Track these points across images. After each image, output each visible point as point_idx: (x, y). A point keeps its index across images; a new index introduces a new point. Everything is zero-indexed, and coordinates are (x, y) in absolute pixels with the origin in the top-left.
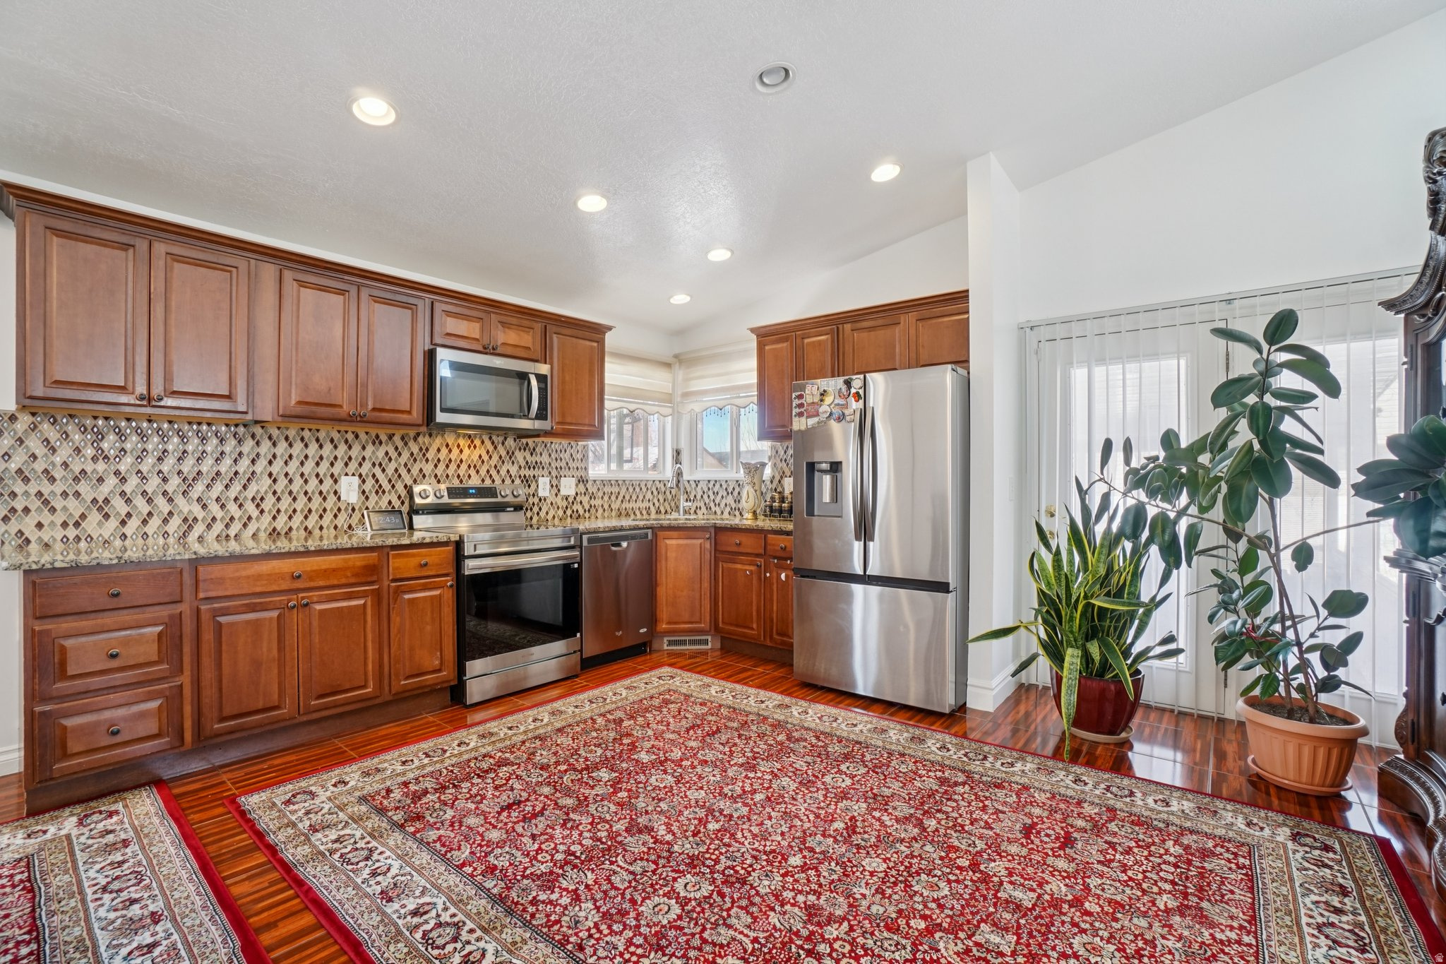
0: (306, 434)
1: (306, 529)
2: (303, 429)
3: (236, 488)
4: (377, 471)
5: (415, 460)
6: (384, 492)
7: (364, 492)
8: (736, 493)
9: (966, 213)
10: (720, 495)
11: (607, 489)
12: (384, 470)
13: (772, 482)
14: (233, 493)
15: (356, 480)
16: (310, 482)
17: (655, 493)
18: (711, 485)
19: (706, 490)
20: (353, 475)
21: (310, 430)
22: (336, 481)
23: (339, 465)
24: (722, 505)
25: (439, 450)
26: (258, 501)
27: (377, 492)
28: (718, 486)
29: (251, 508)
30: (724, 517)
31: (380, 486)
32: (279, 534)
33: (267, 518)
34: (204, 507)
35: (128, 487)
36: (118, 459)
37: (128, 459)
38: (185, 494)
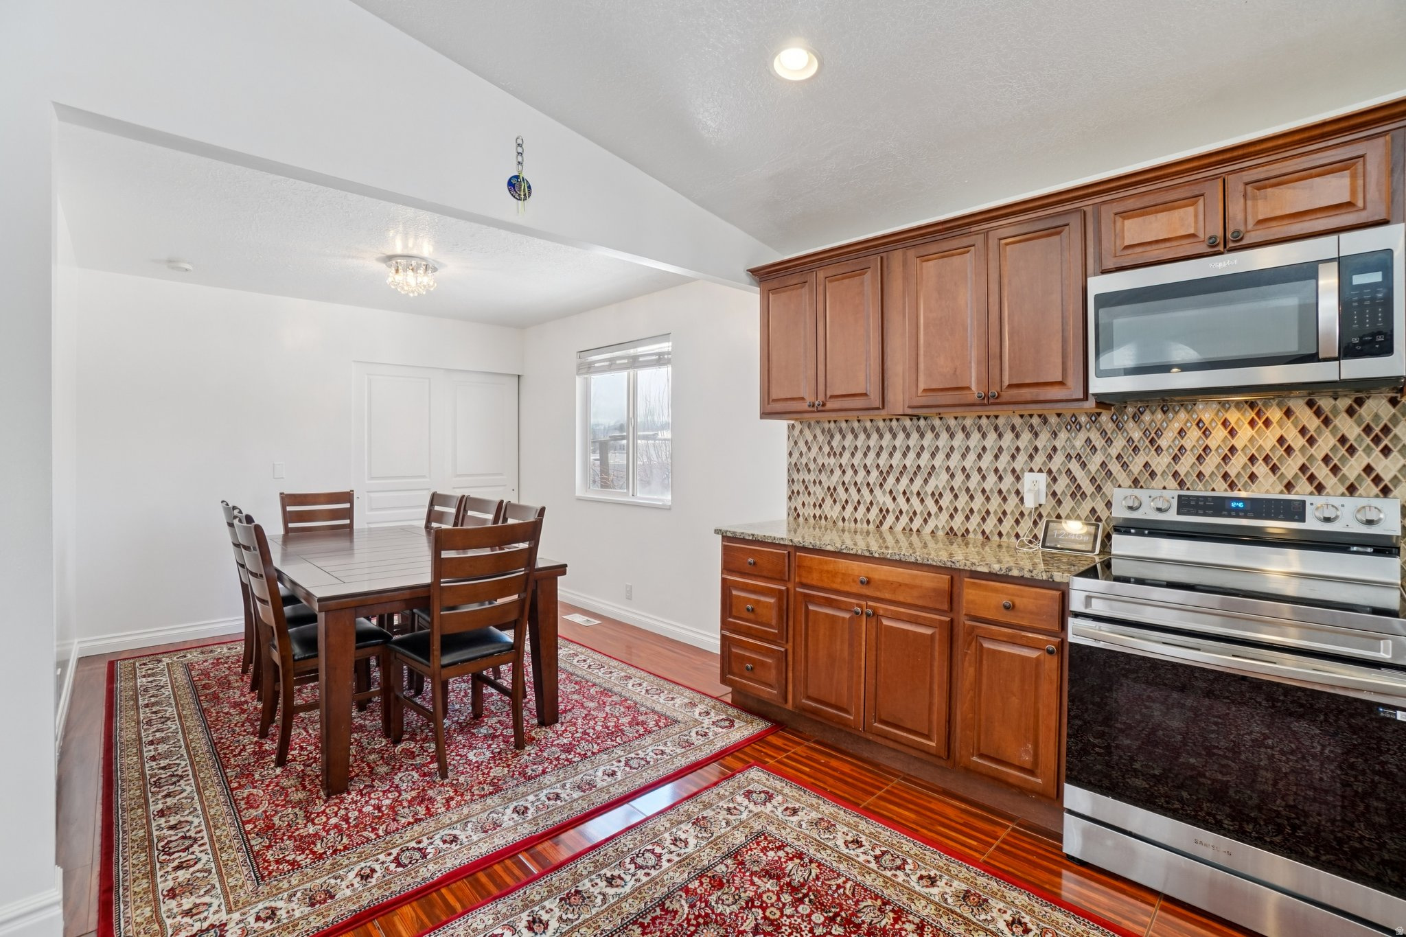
0: (984, 421)
1: (983, 532)
2: (980, 417)
3: (919, 482)
4: (1074, 466)
5: (1136, 449)
6: (1084, 495)
7: (1054, 494)
12: (1084, 465)
14: (915, 487)
15: (1043, 478)
16: (988, 479)
20: (1040, 471)
21: (988, 417)
22: (1018, 478)
23: (1022, 458)
25: (1181, 432)
26: (937, 497)
27: (1073, 495)
29: (930, 502)
31: (1079, 487)
32: (955, 534)
33: (944, 516)
34: (894, 499)
35: (847, 479)
36: (841, 455)
37: (847, 455)
38: (881, 485)
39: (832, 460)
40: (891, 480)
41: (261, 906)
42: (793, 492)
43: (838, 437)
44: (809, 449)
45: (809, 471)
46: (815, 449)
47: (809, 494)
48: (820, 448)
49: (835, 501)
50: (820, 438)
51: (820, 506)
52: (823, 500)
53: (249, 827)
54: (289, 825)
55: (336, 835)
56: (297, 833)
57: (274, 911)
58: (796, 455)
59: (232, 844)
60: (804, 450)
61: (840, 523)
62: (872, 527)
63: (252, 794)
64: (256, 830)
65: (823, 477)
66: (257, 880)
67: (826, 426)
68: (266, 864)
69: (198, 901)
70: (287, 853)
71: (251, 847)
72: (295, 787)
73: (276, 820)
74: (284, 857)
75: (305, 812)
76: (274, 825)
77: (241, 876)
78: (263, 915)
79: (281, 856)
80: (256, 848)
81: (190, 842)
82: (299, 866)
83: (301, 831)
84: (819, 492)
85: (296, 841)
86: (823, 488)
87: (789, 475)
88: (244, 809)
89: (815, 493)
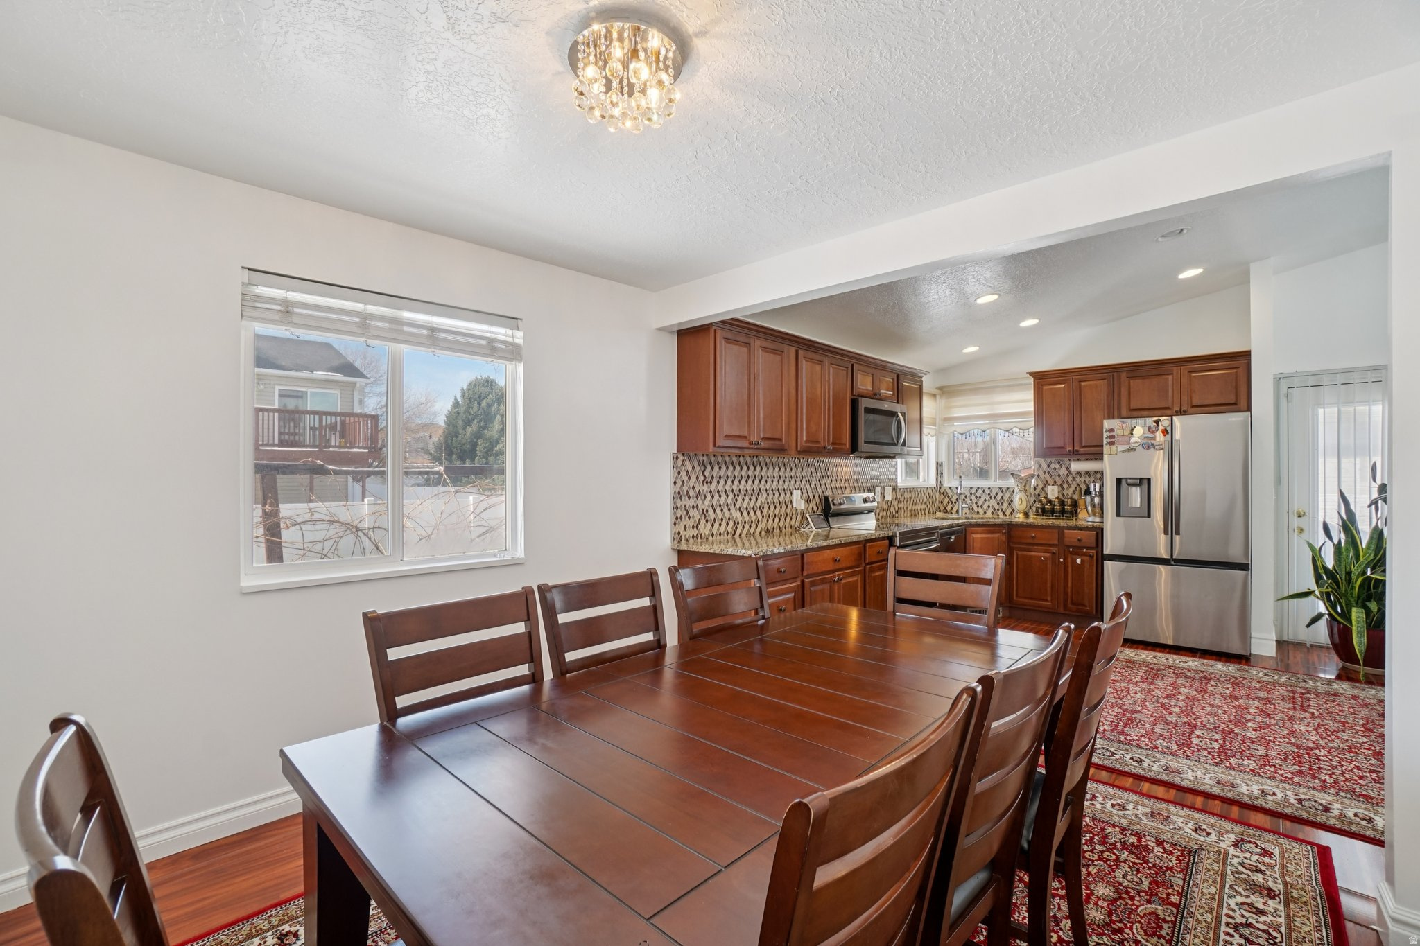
8: (999, 497)
9: (1250, 282)
10: (983, 499)
11: (906, 495)
13: (1035, 489)
14: (752, 503)
17: (928, 497)
18: (973, 491)
19: (968, 494)
24: (985, 507)
28: (980, 492)
30: (986, 516)
34: (742, 514)
35: (715, 501)
36: (711, 482)
37: (714, 482)
38: (735, 505)
39: (705, 488)
40: (740, 500)
41: (1202, 839)
42: (677, 517)
43: (709, 468)
44: (689, 478)
45: (689, 497)
46: (693, 478)
47: (689, 518)
48: (697, 478)
49: (707, 521)
50: (697, 469)
51: (697, 527)
52: (699, 521)
53: (1175, 899)
54: (1138, 871)
55: (1110, 837)
56: (1137, 861)
57: (1196, 830)
58: (679, 483)
59: (1200, 895)
60: (686, 479)
61: (711, 538)
62: (730, 536)
63: (1146, 934)
64: (1170, 891)
65: (699, 502)
66: (1195, 853)
67: (701, 458)
68: (1181, 858)
69: (1249, 873)
70: (1159, 854)
71: (1184, 880)
72: (1096, 904)
73: (1145, 885)
74: (1162, 853)
75: (1114, 872)
76: (1150, 883)
77: (1207, 865)
78: (1204, 834)
79: (1165, 855)
80: (1181, 876)
81: (1242, 929)
82: (1157, 840)
83: (1133, 860)
84: (695, 514)
85: (1144, 857)
86: (699, 512)
87: (675, 503)
88: (1168, 922)
89: (693, 516)
